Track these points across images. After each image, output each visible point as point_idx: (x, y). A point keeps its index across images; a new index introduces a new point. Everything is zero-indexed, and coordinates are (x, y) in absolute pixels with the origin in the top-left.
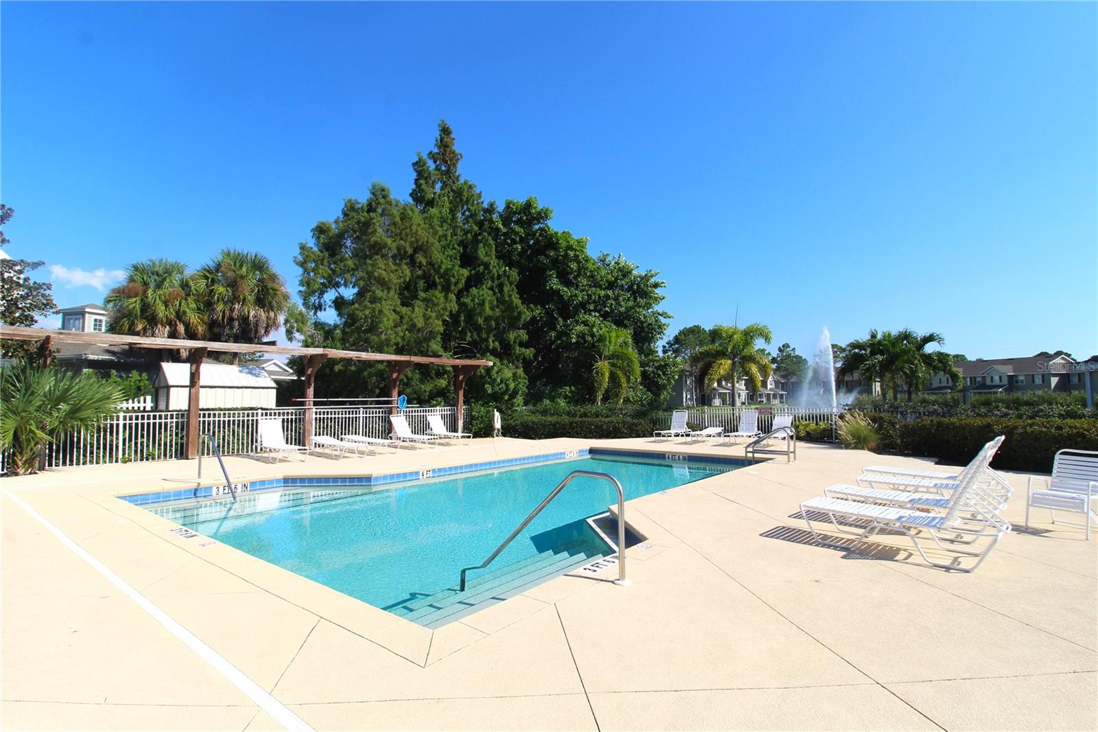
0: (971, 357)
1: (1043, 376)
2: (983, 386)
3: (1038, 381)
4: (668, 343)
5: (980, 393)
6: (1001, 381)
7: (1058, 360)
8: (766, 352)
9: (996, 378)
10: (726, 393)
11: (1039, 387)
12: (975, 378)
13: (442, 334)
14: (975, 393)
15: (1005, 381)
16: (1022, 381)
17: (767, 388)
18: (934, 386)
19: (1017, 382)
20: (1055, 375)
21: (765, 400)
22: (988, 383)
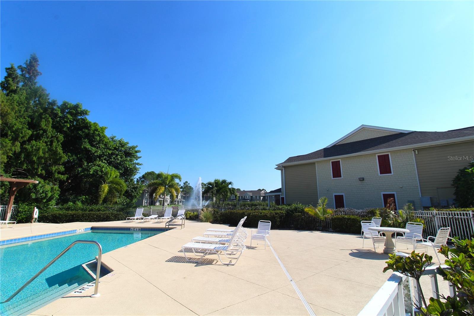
0: (242, 190)
1: (259, 196)
2: (245, 199)
3: (258, 198)
4: (139, 178)
5: (243, 201)
6: (249, 198)
7: (263, 192)
8: (179, 184)
9: (248, 197)
10: (162, 200)
11: (258, 200)
12: (242, 196)
13: (5, 163)
14: (242, 201)
15: (250, 198)
16: (254, 198)
17: (178, 198)
18: (231, 199)
19: (253, 198)
20: (262, 196)
21: (177, 203)
22: (246, 198)
